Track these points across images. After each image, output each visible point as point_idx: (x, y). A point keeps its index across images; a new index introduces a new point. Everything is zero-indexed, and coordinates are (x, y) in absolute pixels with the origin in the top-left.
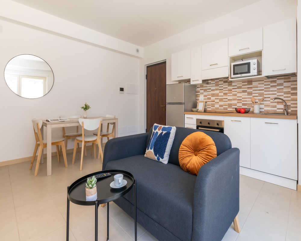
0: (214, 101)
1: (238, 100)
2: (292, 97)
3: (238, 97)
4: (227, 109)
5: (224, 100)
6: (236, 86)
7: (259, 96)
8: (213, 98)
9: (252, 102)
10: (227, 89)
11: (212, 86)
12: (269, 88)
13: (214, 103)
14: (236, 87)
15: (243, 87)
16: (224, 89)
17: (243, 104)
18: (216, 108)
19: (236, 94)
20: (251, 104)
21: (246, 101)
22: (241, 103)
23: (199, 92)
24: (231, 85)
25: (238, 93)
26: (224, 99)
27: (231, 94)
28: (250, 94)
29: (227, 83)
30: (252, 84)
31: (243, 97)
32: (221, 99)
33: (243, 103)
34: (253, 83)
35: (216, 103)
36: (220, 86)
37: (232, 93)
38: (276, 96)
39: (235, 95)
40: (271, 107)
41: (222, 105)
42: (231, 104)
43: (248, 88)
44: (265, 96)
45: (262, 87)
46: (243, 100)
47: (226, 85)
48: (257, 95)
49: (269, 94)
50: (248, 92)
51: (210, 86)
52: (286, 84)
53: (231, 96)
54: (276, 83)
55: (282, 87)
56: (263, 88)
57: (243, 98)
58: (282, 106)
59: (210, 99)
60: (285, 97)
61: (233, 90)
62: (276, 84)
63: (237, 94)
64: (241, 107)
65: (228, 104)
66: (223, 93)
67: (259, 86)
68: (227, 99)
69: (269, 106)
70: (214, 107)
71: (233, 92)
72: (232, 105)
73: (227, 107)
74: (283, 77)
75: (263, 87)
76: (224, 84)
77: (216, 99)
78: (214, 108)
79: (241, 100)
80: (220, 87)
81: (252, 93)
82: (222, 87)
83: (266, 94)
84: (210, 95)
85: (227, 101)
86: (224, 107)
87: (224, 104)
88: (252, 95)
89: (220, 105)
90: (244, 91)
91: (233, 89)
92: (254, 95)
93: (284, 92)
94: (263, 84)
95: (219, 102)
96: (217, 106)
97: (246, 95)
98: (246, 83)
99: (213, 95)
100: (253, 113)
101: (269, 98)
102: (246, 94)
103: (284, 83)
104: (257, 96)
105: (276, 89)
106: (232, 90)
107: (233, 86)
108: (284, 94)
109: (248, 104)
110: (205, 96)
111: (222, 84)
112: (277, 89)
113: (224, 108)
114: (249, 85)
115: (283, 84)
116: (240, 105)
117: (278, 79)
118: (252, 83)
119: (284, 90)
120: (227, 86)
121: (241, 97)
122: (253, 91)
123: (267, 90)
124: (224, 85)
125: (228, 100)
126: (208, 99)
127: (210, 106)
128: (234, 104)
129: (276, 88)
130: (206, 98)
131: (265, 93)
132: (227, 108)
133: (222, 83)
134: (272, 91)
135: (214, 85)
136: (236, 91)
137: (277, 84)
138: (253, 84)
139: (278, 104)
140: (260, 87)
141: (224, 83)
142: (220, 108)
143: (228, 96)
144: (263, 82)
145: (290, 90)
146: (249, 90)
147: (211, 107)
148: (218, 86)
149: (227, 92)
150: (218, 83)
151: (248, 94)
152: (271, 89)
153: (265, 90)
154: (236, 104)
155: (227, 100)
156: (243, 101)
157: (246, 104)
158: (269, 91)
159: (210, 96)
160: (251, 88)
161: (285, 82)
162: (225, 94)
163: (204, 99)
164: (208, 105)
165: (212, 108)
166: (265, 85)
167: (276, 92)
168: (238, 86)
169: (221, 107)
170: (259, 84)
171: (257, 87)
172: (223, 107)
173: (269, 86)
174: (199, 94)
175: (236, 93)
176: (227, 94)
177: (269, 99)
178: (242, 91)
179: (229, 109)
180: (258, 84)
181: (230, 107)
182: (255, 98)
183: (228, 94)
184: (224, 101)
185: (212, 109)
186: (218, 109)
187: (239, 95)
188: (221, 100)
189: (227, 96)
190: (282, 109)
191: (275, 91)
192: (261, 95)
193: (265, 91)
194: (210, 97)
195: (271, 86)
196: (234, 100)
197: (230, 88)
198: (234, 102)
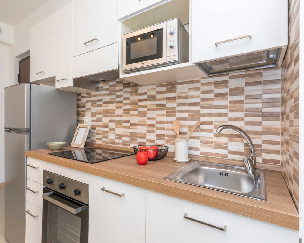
0: (107, 127)
1: (150, 125)
2: (265, 124)
4: (129, 145)
5: (124, 124)
6: (145, 94)
7: (190, 120)
8: (105, 120)
9: (173, 133)
10: (128, 101)
11: (104, 95)
12: (212, 99)
13: (107, 129)
14: (145, 97)
15: (158, 96)
16: (124, 102)
17: (159, 137)
18: (109, 140)
19: (145, 113)
21: (164, 129)
22: (154, 132)
23: (84, 107)
24: (137, 91)
25: (149, 109)
26: (124, 122)
27: (136, 113)
28: (171, 112)
29: (129, 87)
30: (175, 91)
31: (159, 119)
32: (119, 121)
34: (178, 87)
35: (110, 129)
36: (117, 94)
37: (137, 110)
38: (225, 120)
39: (143, 114)
40: (215, 148)
41: (121, 135)
42: (136, 134)
43: (168, 99)
44: (202, 119)
45: (196, 96)
46: (158, 125)
47: (128, 92)
48: (185, 115)
49: (211, 115)
50: (168, 109)
51: (101, 95)
52: (250, 90)
53: (135, 115)
54: (227, 87)
55: (242, 98)
56: (198, 100)
57: (157, 122)
59: (101, 121)
60: (247, 124)
61: (140, 103)
62: (226, 90)
63: (147, 112)
64: (154, 141)
65: (131, 133)
66: (121, 110)
67: (190, 94)
68: (128, 122)
69: (212, 143)
70: (107, 137)
71: (140, 106)
72: (138, 135)
73: (128, 139)
74: (243, 73)
75: (198, 97)
76: (124, 90)
77: (110, 121)
78: (107, 140)
79: (154, 125)
80: (117, 96)
81: (175, 112)
82: (121, 96)
83: (204, 115)
84: (102, 114)
85: (128, 128)
86: (124, 139)
87: (123, 132)
88: (174, 116)
89: (116, 135)
90: (160, 107)
91: (140, 100)
92: (178, 115)
93: (246, 111)
94: (198, 89)
95: (116, 129)
96: (112, 136)
97: (163, 115)
98: (164, 89)
99: (106, 113)
100: (174, 161)
101: (211, 123)
102: (164, 112)
103: (247, 88)
104: (185, 119)
105: (226, 103)
106: (137, 104)
107: (141, 94)
108: (246, 116)
109: (167, 136)
110: (93, 115)
111: (121, 90)
112: (230, 102)
113: (123, 141)
114: (170, 92)
115: (243, 89)
116: (151, 136)
117: (232, 77)
118: (175, 87)
119: (247, 106)
120: (128, 95)
121: (153, 119)
122: (177, 106)
123: (206, 103)
124: (124, 93)
125: (132, 125)
126: (97, 121)
127: (101, 136)
128: (141, 135)
129: (227, 99)
130: (95, 118)
131: (203, 111)
132: (128, 142)
133: (121, 88)
134: (217, 107)
135: (108, 92)
136: (145, 106)
137: (230, 90)
138: (178, 91)
139: (230, 140)
140: (193, 97)
141: (124, 87)
142: (117, 141)
143: (132, 115)
144: (198, 85)
145: (260, 106)
146: (169, 105)
147: (103, 137)
148: (115, 94)
149: (128, 107)
150: (113, 88)
151: (167, 112)
152: (216, 103)
153: (203, 103)
154: (145, 134)
156: (158, 129)
157: (164, 135)
158: (211, 107)
159: (101, 116)
160: (174, 98)
161: (247, 84)
162: (126, 111)
163: (92, 121)
164: (98, 134)
165: (104, 139)
166: (202, 92)
167: (225, 111)
168: (150, 93)
169: (118, 138)
170: (190, 89)
171: (186, 97)
172: (121, 139)
173: (212, 95)
174: (84, 111)
175: (144, 109)
176: (129, 113)
177: (211, 127)
178: (155, 107)
179: (132, 145)
180: (187, 90)
181: (134, 140)
182: (182, 122)
183: (131, 113)
184: (124, 127)
185: (103, 142)
186: (114, 143)
187: (150, 114)
188: (119, 124)
189: (128, 116)
190: (241, 154)
191: (225, 107)
192: (194, 115)
193: (203, 107)
194: (101, 118)
195: (216, 95)
196: (142, 125)
197: (135, 98)
198: (142, 130)
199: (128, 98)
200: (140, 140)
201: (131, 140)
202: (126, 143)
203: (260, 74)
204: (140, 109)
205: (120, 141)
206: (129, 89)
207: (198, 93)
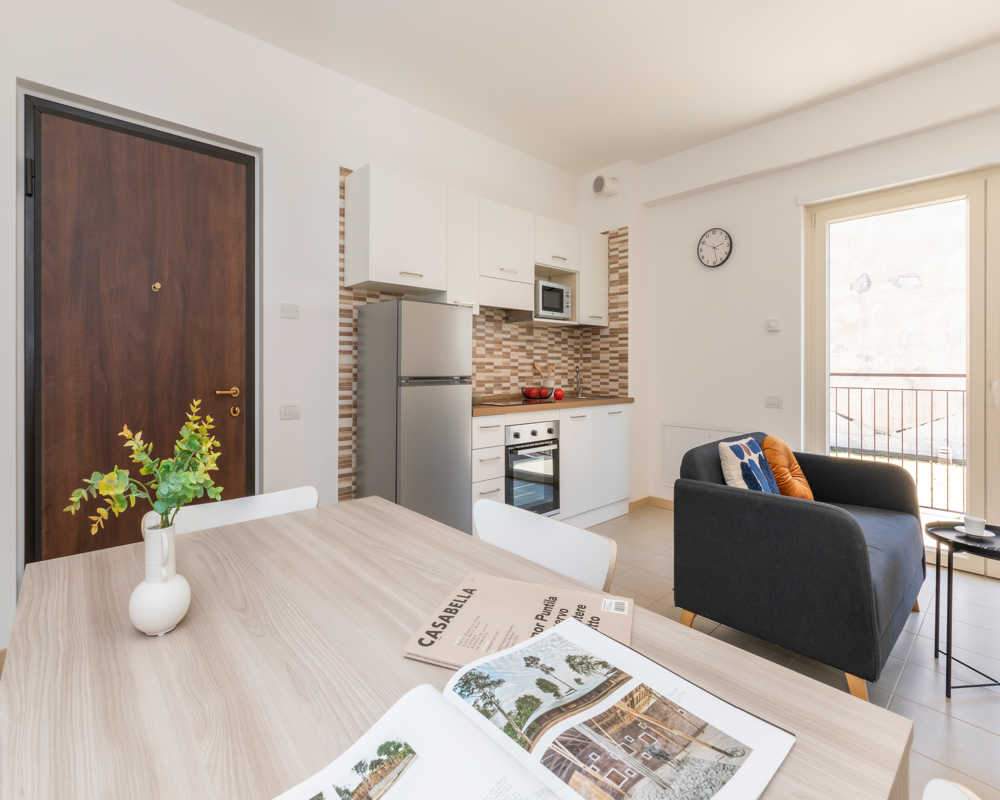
1: (513, 367)
3: (513, 361)
4: (491, 392)
5: (487, 367)
6: (509, 333)
7: (542, 362)
9: (531, 374)
10: (491, 339)
12: (554, 346)
14: (509, 336)
15: (521, 337)
16: (487, 338)
17: (522, 379)
19: (508, 354)
20: (531, 378)
21: (525, 371)
22: (516, 374)
25: (512, 350)
27: (500, 353)
28: (529, 354)
31: (521, 361)
32: (481, 363)
33: (521, 374)
39: (507, 355)
42: (499, 378)
43: (528, 341)
45: (545, 342)
46: (519, 368)
48: (538, 358)
52: (571, 342)
53: (499, 356)
54: (560, 336)
55: (567, 346)
56: (546, 345)
57: (520, 364)
58: (565, 382)
60: (569, 365)
61: (504, 343)
62: (560, 340)
63: (511, 353)
64: (517, 385)
65: (495, 378)
66: (484, 349)
67: (542, 338)
68: (492, 364)
71: (505, 347)
72: (502, 380)
73: (492, 385)
76: (487, 324)
79: (517, 368)
80: (478, 330)
81: (532, 354)
82: (483, 331)
83: (552, 358)
85: (491, 371)
86: (487, 385)
87: (487, 377)
88: (532, 358)
90: (522, 348)
91: (504, 339)
92: (535, 358)
93: (569, 356)
94: (546, 335)
95: (478, 374)
97: (523, 357)
98: (525, 330)
102: (524, 354)
103: (569, 340)
104: (539, 361)
105: (560, 349)
106: (501, 343)
107: (504, 333)
109: (527, 378)
111: (484, 324)
112: (562, 349)
114: (529, 335)
115: (567, 340)
117: (563, 331)
119: (569, 352)
120: (491, 331)
121: (516, 361)
122: (534, 349)
125: (496, 367)
129: (561, 346)
131: (550, 355)
132: (491, 388)
133: (484, 320)
134: (556, 352)
136: (509, 347)
141: (487, 320)
142: (478, 390)
143: (495, 356)
145: (572, 352)
146: (528, 347)
151: (527, 355)
152: (556, 348)
153: (550, 348)
154: (509, 378)
155: (491, 367)
156: (520, 371)
157: (525, 378)
158: (553, 352)
160: (532, 341)
161: (569, 337)
162: (490, 351)
166: (549, 339)
167: (559, 355)
168: (512, 333)
169: (480, 386)
172: (484, 386)
173: (552, 342)
175: (509, 350)
176: (492, 353)
178: (517, 348)
179: (497, 392)
180: (540, 335)
183: (496, 353)
184: (487, 371)
187: (514, 355)
188: (480, 367)
189: (492, 357)
191: (560, 352)
192: (545, 358)
193: (550, 352)
196: (505, 368)
197: (499, 336)
198: (506, 373)
199: (492, 335)
200: (505, 385)
201: (495, 386)
202: (490, 391)
203: (573, 332)
204: (504, 350)
205: (483, 389)
206: (492, 324)
207: (546, 339)
